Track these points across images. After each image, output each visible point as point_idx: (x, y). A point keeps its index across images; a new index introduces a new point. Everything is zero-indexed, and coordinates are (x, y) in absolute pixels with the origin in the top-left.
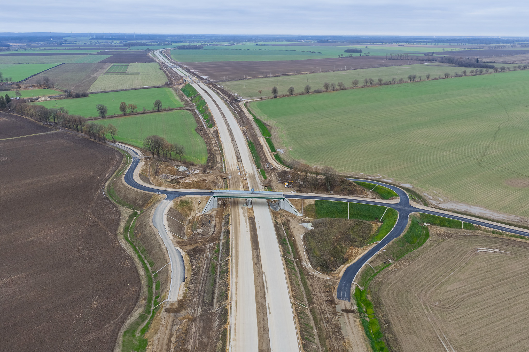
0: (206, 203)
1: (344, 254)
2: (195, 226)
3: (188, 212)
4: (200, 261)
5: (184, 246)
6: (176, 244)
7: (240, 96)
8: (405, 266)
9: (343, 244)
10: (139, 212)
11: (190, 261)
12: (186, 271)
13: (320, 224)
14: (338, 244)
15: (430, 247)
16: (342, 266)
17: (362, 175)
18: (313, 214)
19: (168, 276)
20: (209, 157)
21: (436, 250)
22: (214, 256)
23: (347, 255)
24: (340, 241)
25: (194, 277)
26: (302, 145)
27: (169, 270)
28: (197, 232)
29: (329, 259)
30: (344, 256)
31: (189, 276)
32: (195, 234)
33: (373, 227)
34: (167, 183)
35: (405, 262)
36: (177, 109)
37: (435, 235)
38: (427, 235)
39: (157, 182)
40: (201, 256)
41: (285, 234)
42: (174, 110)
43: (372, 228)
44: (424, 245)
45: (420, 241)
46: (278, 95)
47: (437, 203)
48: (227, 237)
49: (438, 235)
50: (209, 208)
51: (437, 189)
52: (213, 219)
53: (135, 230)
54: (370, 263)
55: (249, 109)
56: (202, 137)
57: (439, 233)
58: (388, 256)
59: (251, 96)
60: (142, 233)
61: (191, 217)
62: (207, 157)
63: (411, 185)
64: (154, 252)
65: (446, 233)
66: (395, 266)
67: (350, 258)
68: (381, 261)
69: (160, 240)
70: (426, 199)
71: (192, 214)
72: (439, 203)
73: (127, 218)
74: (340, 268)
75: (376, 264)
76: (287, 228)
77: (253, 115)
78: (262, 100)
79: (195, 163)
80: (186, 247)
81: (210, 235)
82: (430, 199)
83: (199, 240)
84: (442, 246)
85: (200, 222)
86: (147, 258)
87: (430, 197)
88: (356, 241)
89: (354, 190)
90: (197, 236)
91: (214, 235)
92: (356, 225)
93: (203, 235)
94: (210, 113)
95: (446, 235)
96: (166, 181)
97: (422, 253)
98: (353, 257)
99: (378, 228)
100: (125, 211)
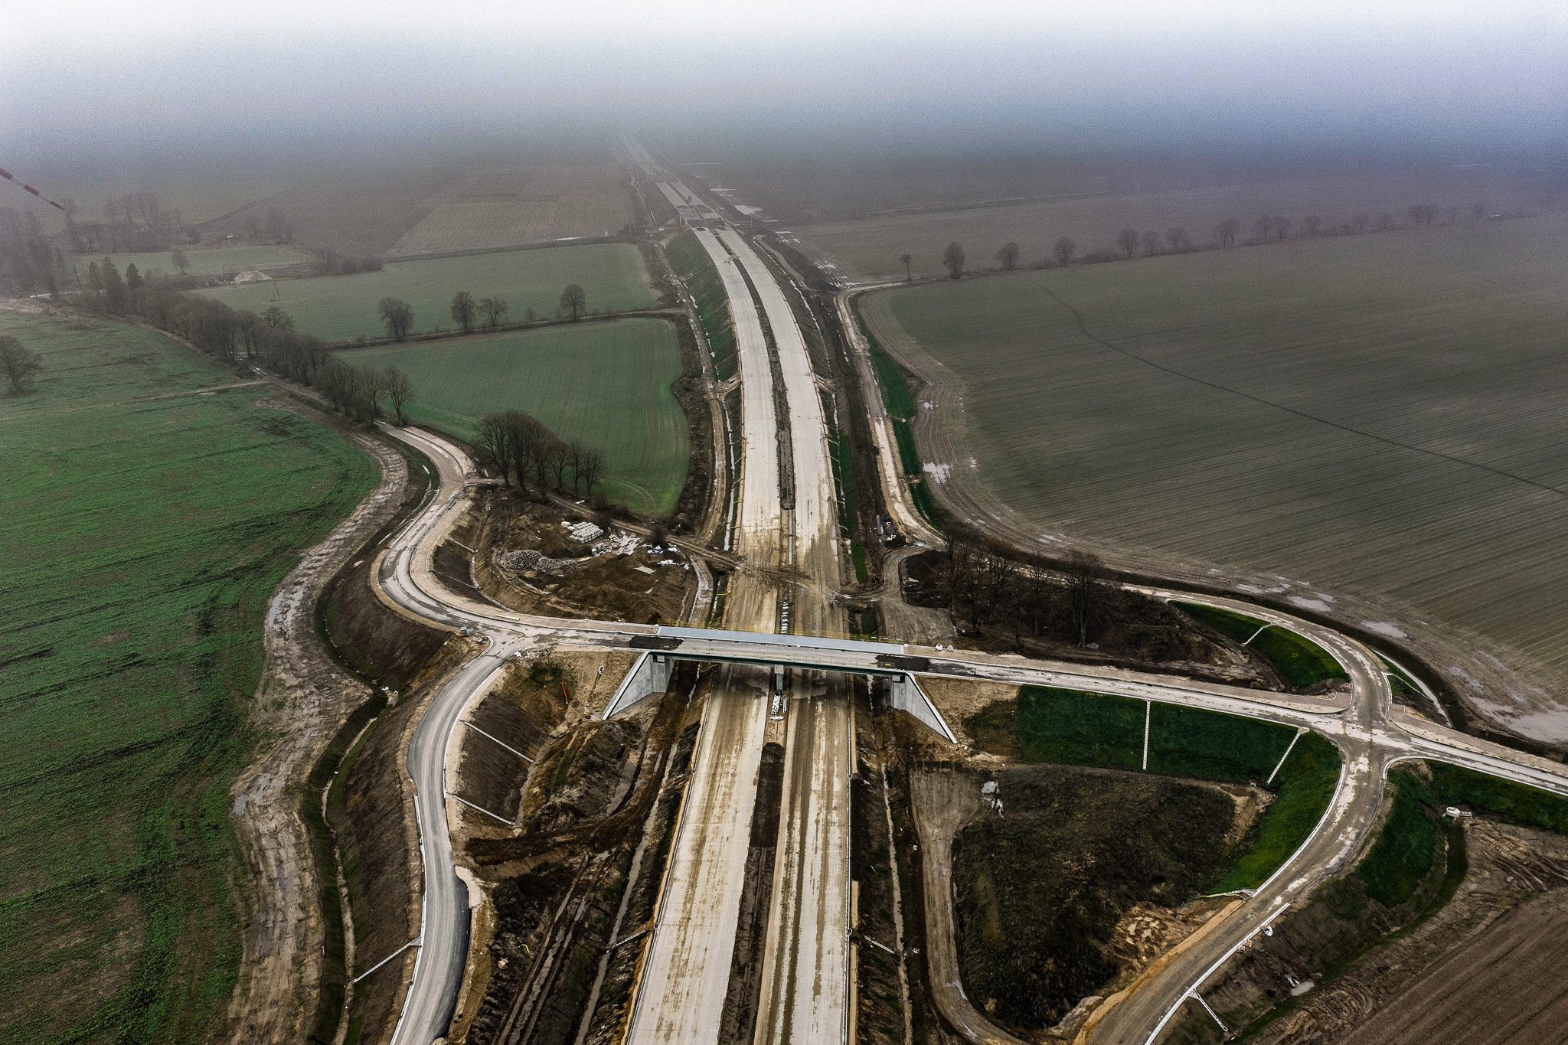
0: (624, 676)
1: (1104, 941)
2: (560, 772)
3: (556, 708)
4: (536, 936)
5: (491, 862)
6: (464, 853)
7: (843, 273)
8: (1356, 1018)
9: (1102, 894)
10: (392, 698)
11: (497, 936)
12: (468, 982)
13: (1027, 791)
14: (1081, 897)
15: (1470, 923)
16: (1090, 1000)
17: (1217, 577)
18: (1009, 740)
19: (392, 1002)
20: (686, 490)
21: (1495, 943)
22: (594, 914)
23: (1115, 948)
24: (1092, 882)
25: (490, 1014)
26: (1015, 449)
27: (405, 974)
28: (558, 801)
29: (1037, 968)
30: (1104, 950)
31: (474, 1008)
32: (553, 807)
33: (1238, 810)
34: (520, 585)
35: (1356, 997)
36: (634, 316)
37: (1493, 867)
38: (1459, 867)
39: (490, 580)
40: (546, 911)
41: (890, 823)
42: (623, 317)
43: (1233, 814)
44: (1444, 915)
45: (1426, 891)
46: (964, 269)
47: (1503, 714)
48: (666, 826)
49: (1505, 869)
50: (632, 694)
51: (1505, 648)
52: (639, 741)
53: (350, 777)
54: (1205, 996)
55: (863, 315)
56: (686, 412)
57: (1510, 857)
58: (1288, 962)
59: (876, 274)
60: (364, 794)
61: (562, 728)
62: (680, 488)
63: (1400, 628)
64: (383, 879)
65: (1540, 858)
66: (1314, 1015)
67: (1126, 962)
68: (1255, 982)
69: (411, 833)
70: (1460, 693)
71: (567, 716)
72: (1512, 715)
73: (343, 721)
74: (1078, 1010)
75: (1231, 1000)
76: (902, 795)
77: (872, 340)
78: (910, 285)
79: (634, 509)
80: (498, 867)
81: (609, 811)
82: (1476, 694)
83: (560, 839)
84: (1521, 926)
85: (585, 755)
86: (354, 904)
87: (1475, 684)
88: (1159, 880)
89: (1176, 642)
90: (557, 817)
91: (621, 814)
92: (1165, 805)
93: (578, 813)
94: (730, 329)
95: (1537, 870)
96: (520, 577)
97: (1432, 954)
98: (1139, 959)
99: (1258, 814)
100: (344, 693)
